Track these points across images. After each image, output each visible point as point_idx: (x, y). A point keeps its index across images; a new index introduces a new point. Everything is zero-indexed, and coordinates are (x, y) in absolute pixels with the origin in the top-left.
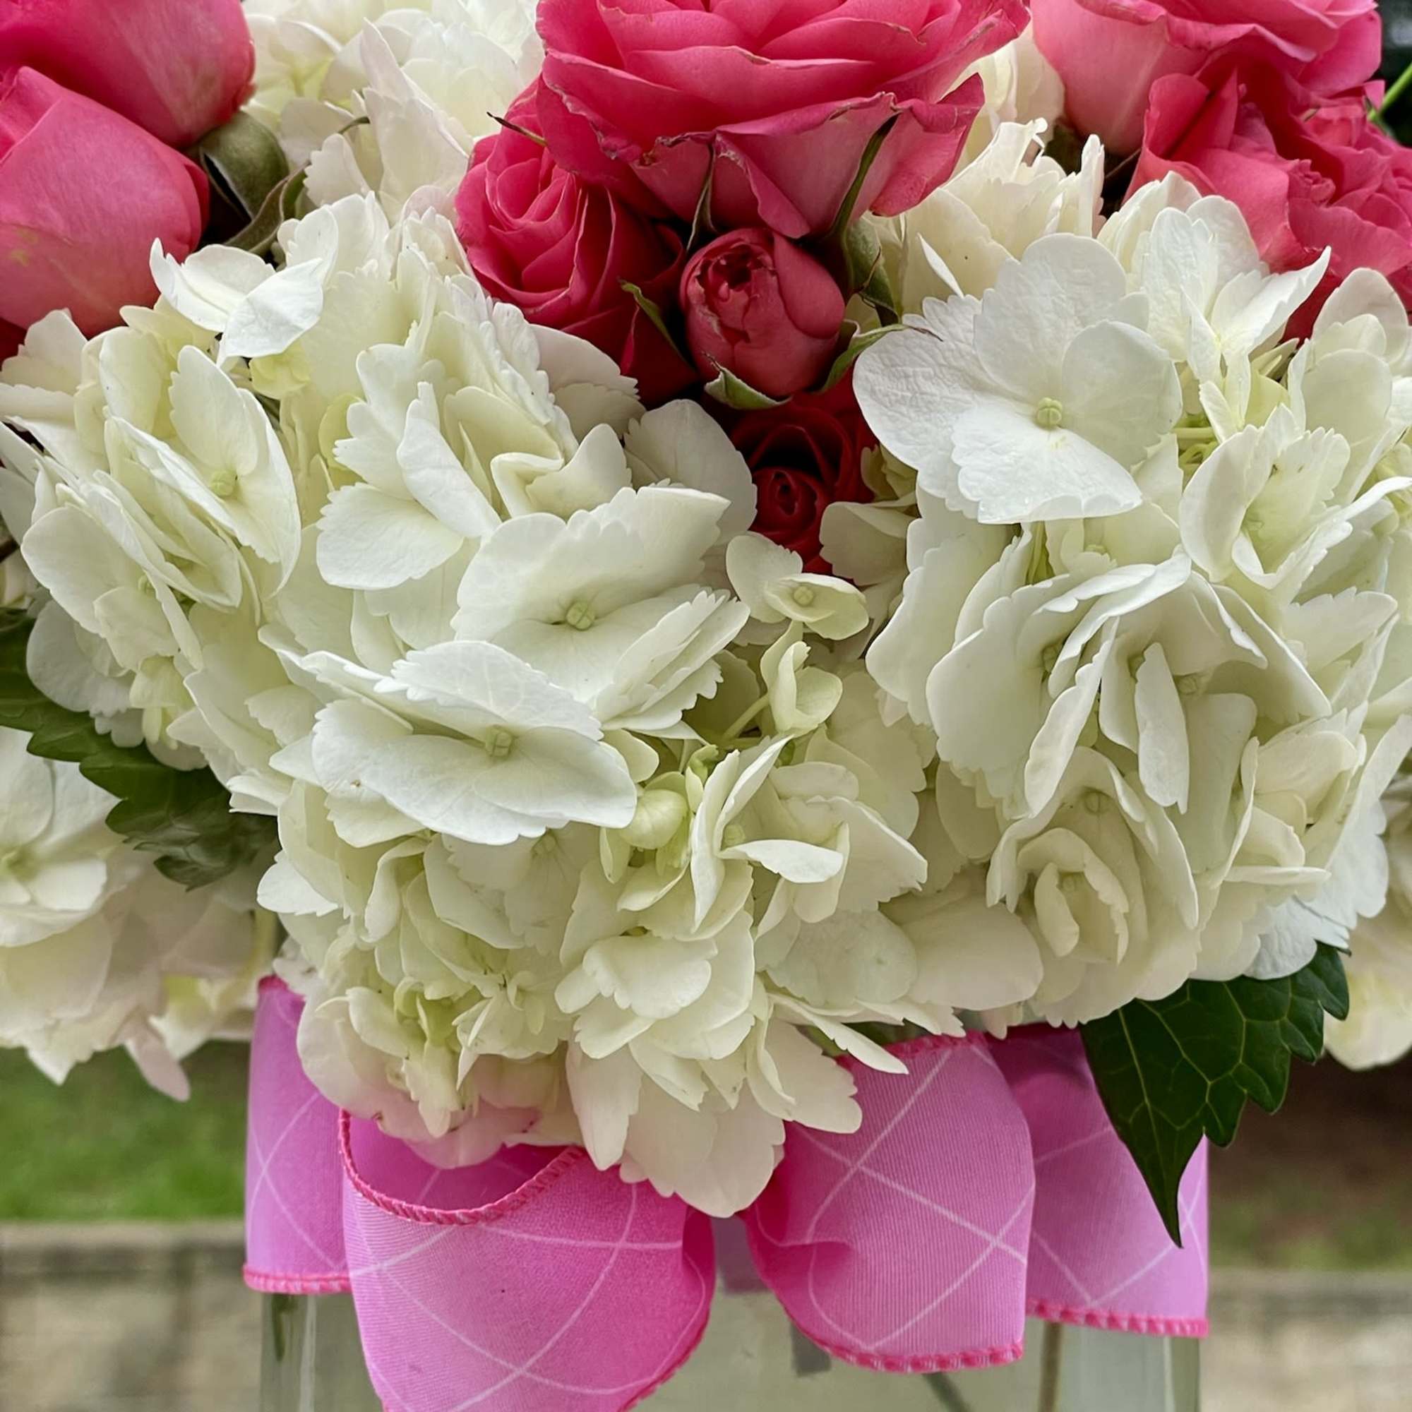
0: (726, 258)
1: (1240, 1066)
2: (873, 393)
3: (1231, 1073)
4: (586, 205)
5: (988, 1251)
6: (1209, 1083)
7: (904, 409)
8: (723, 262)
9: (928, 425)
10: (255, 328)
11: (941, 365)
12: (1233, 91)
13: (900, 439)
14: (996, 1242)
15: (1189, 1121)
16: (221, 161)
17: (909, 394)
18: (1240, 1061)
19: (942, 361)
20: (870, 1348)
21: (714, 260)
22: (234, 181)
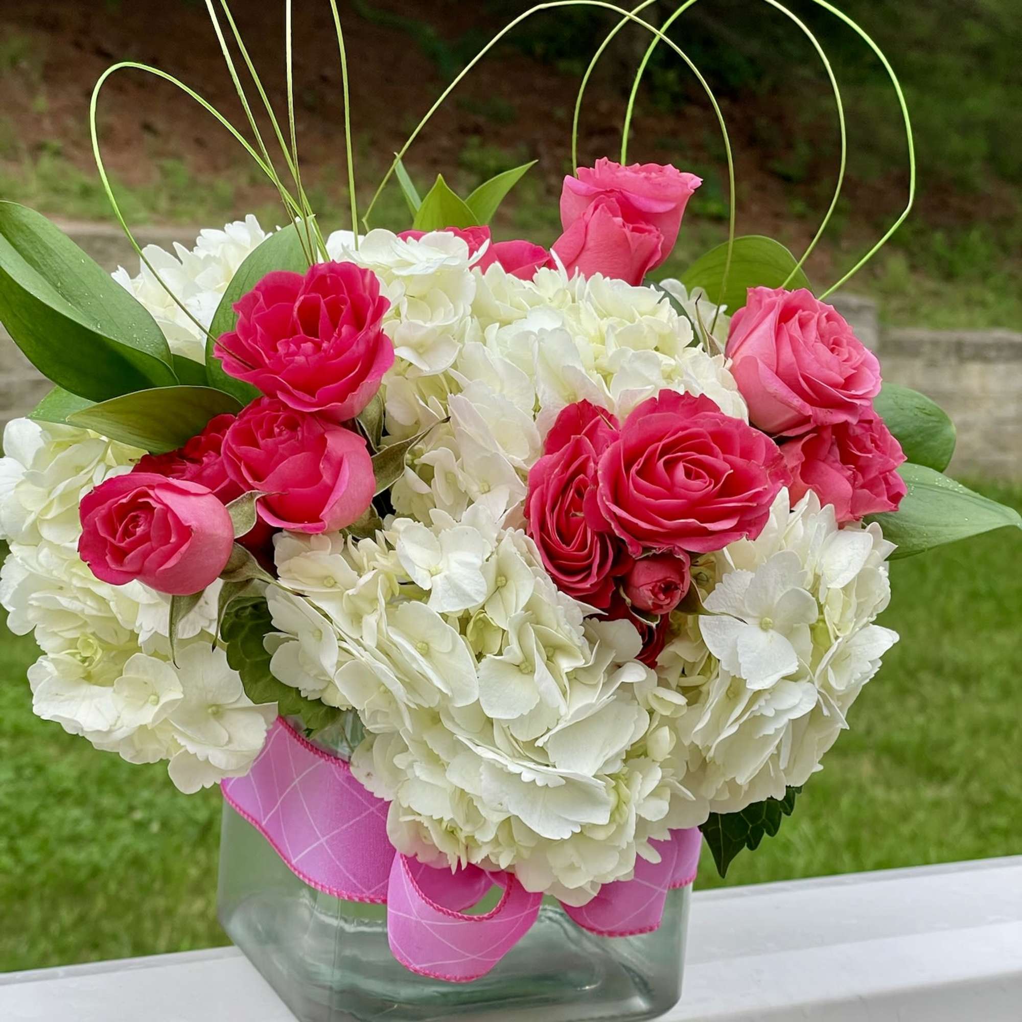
0: (664, 584)
1: (764, 820)
2: (705, 624)
3: (759, 822)
4: (599, 545)
5: (657, 894)
6: (751, 826)
7: (715, 630)
8: (663, 586)
9: (724, 637)
10: (451, 593)
11: (729, 607)
12: (828, 435)
13: (715, 646)
14: (660, 889)
15: (739, 839)
16: (364, 422)
17: (717, 623)
18: (764, 817)
19: (729, 604)
20: (603, 929)
21: (659, 584)
22: (368, 430)
